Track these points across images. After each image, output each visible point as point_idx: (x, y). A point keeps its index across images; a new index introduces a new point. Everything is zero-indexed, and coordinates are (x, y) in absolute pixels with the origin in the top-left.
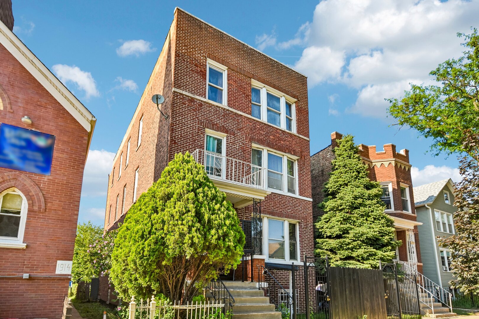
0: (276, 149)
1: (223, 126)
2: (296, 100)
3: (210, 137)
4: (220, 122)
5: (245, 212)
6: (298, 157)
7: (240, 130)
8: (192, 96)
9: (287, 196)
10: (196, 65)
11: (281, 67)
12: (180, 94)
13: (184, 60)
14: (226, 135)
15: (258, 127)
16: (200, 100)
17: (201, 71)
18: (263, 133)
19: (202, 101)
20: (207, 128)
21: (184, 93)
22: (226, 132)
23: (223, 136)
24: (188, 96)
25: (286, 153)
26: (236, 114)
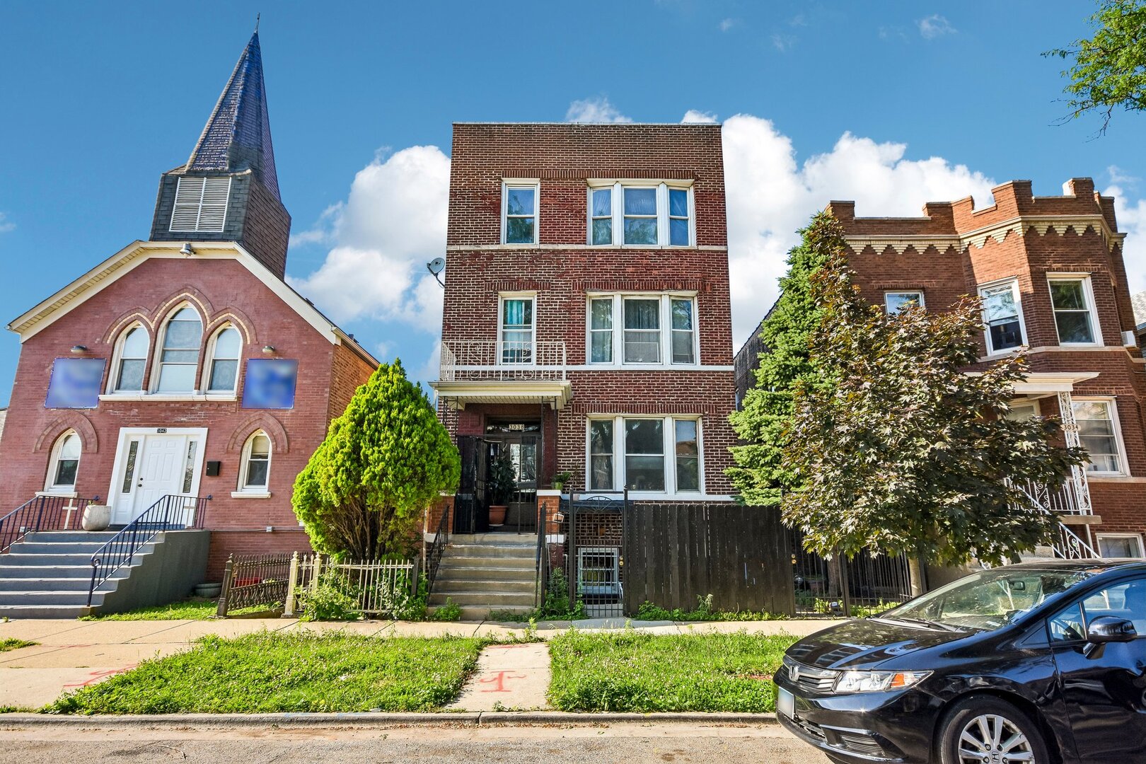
0: (638, 289)
1: (530, 279)
2: (692, 181)
3: (512, 301)
4: (523, 275)
5: (573, 415)
6: (694, 290)
7: (561, 276)
8: (476, 249)
9: (666, 371)
10: (483, 198)
11: (655, 131)
12: (457, 251)
13: (464, 198)
14: (535, 291)
15: (600, 259)
16: (488, 251)
17: (492, 203)
18: (609, 267)
19: (492, 251)
20: (501, 290)
21: (462, 248)
22: (536, 287)
23: (531, 295)
24: (470, 251)
25: (662, 290)
26: (554, 251)
